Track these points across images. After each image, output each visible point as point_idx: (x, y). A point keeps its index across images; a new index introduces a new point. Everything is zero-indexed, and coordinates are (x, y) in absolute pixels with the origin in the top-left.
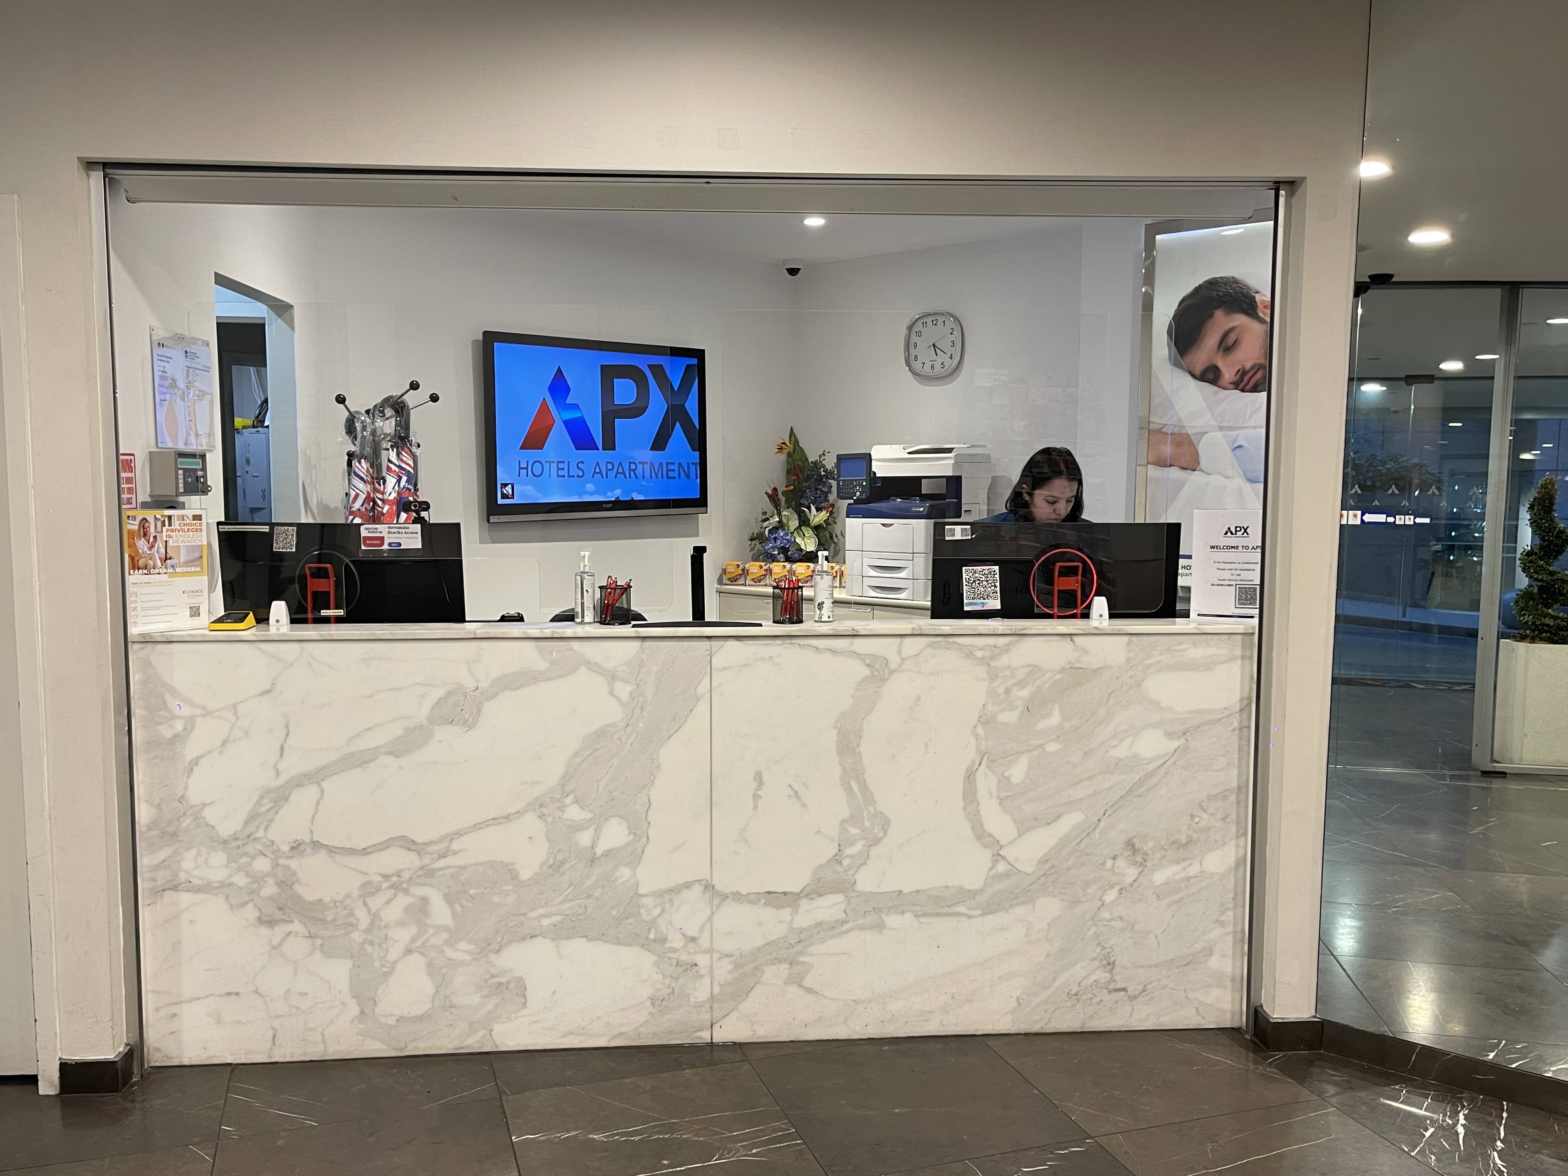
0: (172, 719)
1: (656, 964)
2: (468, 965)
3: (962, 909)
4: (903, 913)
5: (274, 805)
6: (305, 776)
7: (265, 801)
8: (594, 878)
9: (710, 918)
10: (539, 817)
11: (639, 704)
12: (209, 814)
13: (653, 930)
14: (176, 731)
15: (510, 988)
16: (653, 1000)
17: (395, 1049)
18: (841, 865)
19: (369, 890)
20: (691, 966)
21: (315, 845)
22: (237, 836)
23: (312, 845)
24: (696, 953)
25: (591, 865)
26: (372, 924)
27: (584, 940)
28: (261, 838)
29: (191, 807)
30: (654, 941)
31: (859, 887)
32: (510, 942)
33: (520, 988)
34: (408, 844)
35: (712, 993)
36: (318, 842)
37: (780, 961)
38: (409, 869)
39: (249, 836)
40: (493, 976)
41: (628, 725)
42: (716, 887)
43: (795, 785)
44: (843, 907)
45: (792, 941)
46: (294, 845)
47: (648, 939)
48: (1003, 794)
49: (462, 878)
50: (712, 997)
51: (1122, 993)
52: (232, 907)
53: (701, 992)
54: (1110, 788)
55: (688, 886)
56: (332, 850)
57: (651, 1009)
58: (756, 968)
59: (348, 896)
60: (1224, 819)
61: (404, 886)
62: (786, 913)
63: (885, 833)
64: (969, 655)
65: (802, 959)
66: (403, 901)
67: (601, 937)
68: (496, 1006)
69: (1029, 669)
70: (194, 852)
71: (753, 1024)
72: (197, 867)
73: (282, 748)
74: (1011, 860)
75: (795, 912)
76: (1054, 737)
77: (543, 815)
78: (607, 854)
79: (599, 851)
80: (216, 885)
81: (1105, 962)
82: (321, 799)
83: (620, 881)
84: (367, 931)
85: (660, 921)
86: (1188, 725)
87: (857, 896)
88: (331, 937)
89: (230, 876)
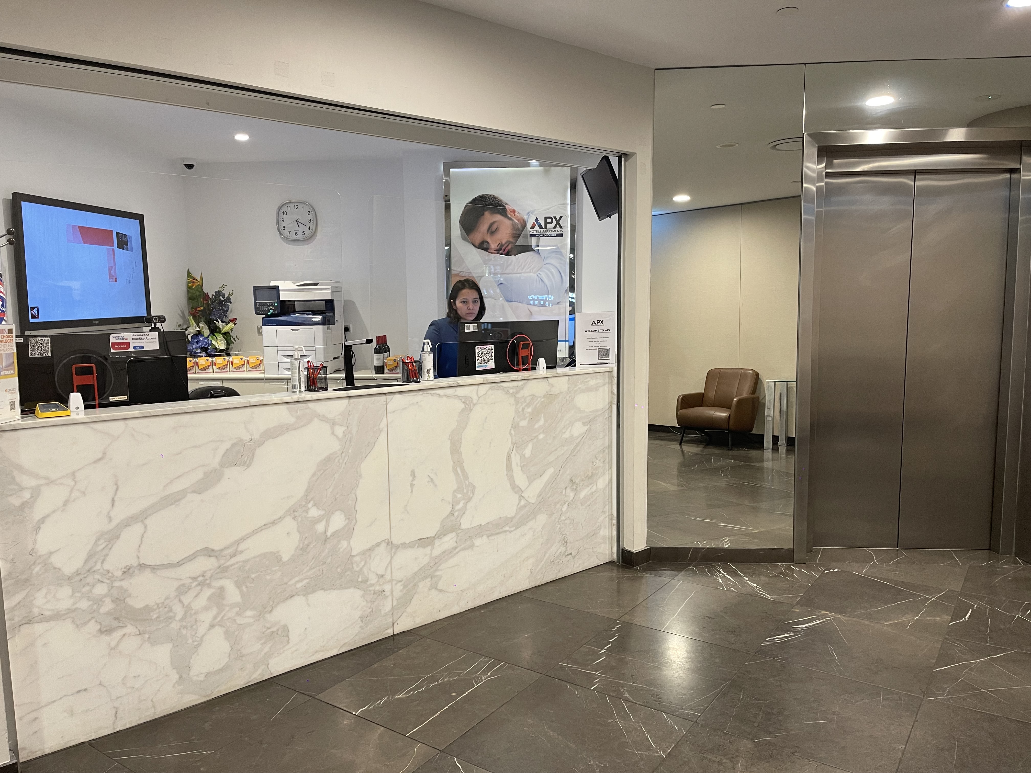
0: (21, 490)
1: (363, 596)
2: (252, 625)
3: (507, 528)
4: (482, 536)
5: (108, 543)
6: (132, 517)
7: (102, 541)
8: (326, 551)
9: (390, 562)
10: (293, 519)
11: (349, 439)
12: (56, 561)
13: (360, 576)
14: (25, 500)
15: (278, 633)
16: (361, 618)
17: (205, 696)
18: (454, 516)
19: (182, 590)
20: (382, 592)
21: (141, 567)
22: (79, 572)
23: (139, 567)
24: (384, 583)
25: (325, 544)
26: (185, 614)
27: (322, 591)
28: (99, 570)
29: (40, 557)
30: (361, 582)
31: (463, 527)
32: (278, 604)
33: (285, 631)
34: (209, 552)
35: (392, 605)
36: (143, 564)
37: (426, 577)
38: (210, 570)
39: (89, 571)
40: (268, 628)
41: (343, 452)
42: (393, 543)
43: (432, 476)
44: (455, 539)
45: (431, 565)
46: (125, 570)
47: (358, 582)
48: (522, 464)
49: (247, 568)
50: (393, 608)
51: (570, 556)
52: (77, 626)
53: (387, 606)
54: (563, 454)
55: (378, 545)
56: (154, 568)
57: (361, 624)
58: (414, 585)
59: (167, 598)
60: (604, 462)
61: (208, 582)
62: (428, 550)
63: (473, 494)
64: (507, 392)
65: (438, 573)
66: (208, 592)
67: (333, 587)
68: (271, 648)
69: (531, 397)
70: (44, 591)
71: (414, 617)
72: (48, 602)
73: (113, 500)
74: (526, 498)
75: (433, 548)
76: (541, 431)
77: (295, 517)
78: (333, 535)
79: (329, 534)
80: (63, 613)
81: (563, 542)
82: (145, 532)
83: (341, 550)
84: (182, 620)
85: (365, 570)
86: (590, 418)
87: (462, 532)
88: (157, 629)
89: (75, 603)
